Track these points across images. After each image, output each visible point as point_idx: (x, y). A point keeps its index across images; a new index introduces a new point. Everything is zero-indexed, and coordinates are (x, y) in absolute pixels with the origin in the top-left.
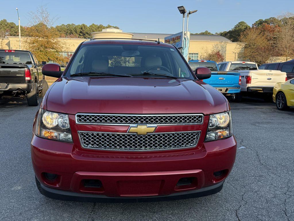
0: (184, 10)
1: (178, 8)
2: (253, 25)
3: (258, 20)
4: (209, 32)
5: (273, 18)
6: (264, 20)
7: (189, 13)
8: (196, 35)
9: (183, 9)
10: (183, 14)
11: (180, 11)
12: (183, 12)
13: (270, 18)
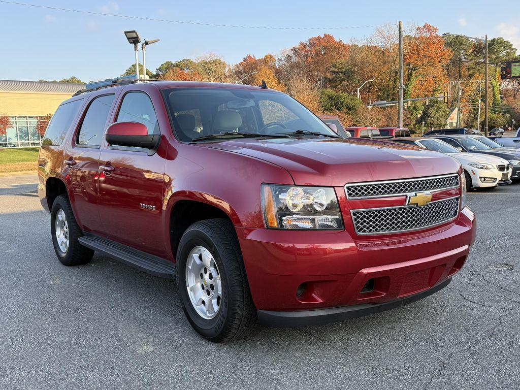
0: (137, 37)
1: (126, 33)
2: (157, 70)
3: (165, 62)
4: (78, 79)
5: (188, 60)
6: (174, 63)
7: (147, 43)
8: (54, 83)
9: (135, 36)
10: (135, 44)
11: (128, 39)
12: (134, 40)
13: (183, 60)
